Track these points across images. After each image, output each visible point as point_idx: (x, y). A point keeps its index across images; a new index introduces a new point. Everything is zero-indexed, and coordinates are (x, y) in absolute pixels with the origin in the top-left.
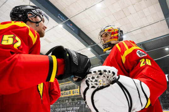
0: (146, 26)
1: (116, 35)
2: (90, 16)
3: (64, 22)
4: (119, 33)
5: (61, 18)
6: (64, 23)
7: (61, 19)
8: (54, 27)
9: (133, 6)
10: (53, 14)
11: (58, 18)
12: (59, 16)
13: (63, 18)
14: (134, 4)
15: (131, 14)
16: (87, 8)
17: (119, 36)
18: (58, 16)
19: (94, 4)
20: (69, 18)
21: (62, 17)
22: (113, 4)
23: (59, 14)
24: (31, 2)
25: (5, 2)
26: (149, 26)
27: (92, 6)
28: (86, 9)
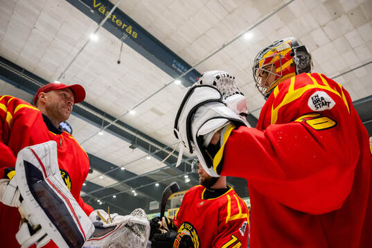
0: (354, 69)
1: (287, 65)
2: (232, 59)
3: (185, 74)
4: (295, 56)
5: (178, 67)
6: (184, 76)
7: (178, 69)
8: (166, 86)
9: (323, 30)
10: (163, 62)
11: (173, 69)
12: (175, 63)
13: (183, 68)
14: (324, 26)
15: (318, 46)
16: (226, 44)
17: (297, 63)
18: (173, 65)
19: (240, 34)
20: (192, 66)
21: (179, 65)
22: (278, 29)
23: (175, 61)
24: (124, 44)
25: (83, 49)
26: (363, 68)
27: (235, 38)
28: (224, 46)
